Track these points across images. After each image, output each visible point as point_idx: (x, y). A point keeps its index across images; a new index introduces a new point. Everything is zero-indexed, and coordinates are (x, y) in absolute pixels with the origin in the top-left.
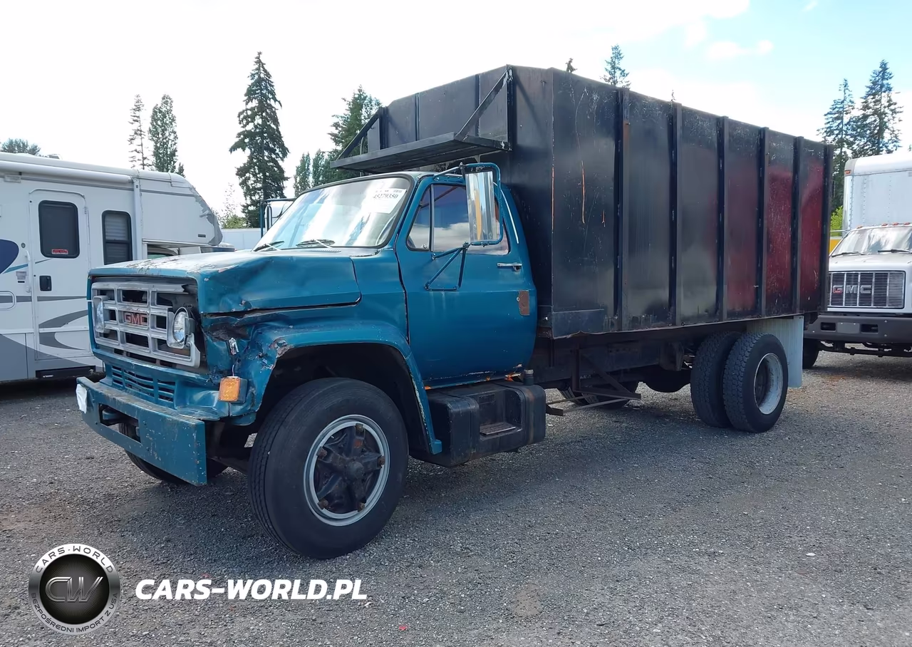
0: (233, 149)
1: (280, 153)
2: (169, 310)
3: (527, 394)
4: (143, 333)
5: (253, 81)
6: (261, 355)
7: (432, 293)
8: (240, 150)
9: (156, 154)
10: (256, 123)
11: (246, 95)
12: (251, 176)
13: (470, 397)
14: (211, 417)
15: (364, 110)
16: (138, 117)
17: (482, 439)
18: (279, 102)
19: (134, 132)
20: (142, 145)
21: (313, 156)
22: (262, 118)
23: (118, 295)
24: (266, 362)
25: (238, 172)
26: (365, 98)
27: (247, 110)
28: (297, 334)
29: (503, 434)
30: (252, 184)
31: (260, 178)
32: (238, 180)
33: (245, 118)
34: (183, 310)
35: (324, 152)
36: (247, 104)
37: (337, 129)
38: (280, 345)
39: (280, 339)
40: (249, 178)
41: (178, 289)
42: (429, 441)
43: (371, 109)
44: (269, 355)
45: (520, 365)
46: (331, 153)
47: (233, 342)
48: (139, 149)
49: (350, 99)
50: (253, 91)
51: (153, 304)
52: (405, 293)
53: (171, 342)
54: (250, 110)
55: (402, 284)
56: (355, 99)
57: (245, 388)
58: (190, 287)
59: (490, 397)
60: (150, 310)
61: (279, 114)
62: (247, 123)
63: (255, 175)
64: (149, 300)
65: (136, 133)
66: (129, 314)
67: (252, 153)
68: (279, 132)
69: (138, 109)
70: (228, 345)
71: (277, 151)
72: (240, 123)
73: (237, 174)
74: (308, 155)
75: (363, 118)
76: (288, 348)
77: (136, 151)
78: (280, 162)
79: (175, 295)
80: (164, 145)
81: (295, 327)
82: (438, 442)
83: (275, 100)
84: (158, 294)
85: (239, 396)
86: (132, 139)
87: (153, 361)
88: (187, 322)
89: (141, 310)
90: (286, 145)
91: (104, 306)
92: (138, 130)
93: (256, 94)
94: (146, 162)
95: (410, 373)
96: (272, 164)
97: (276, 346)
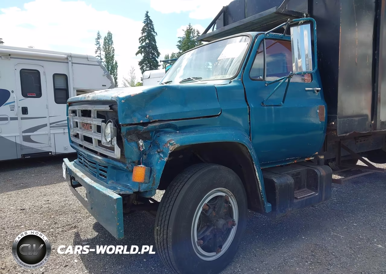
0: (137, 54)
1: (156, 55)
2: (103, 121)
3: (322, 171)
4: (90, 136)
5: (145, 24)
6: (159, 151)
7: (266, 107)
8: (140, 54)
9: (106, 57)
10: (146, 42)
11: (142, 31)
12: (145, 65)
13: (286, 173)
14: (128, 192)
15: (191, 34)
16: (99, 42)
17: (295, 201)
18: (156, 33)
19: (97, 48)
20: (100, 54)
21: (170, 56)
22: (149, 40)
23: (79, 113)
24: (162, 156)
25: (139, 63)
26: (192, 29)
27: (142, 37)
28: (182, 137)
29: (308, 198)
30: (145, 68)
31: (149, 66)
32: (139, 67)
33: (142, 40)
34: (111, 122)
35: (175, 54)
36: (142, 34)
37: (180, 43)
38: (172, 144)
39: (171, 140)
40: (144, 66)
41: (106, 108)
42: (264, 205)
43: (194, 34)
44: (164, 151)
45: (317, 153)
46: (178, 53)
47: (141, 143)
48: (99, 55)
49: (185, 30)
50: (145, 28)
51: (94, 118)
52: (249, 108)
53: (103, 141)
54: (144, 37)
55: (247, 101)
56: (188, 30)
57: (149, 174)
58: (114, 107)
59: (299, 174)
60: (93, 122)
61: (156, 38)
62: (143, 43)
63: (146, 64)
64: (92, 115)
65: (98, 49)
66: (84, 124)
67: (145, 55)
68: (156, 46)
69: (99, 38)
70: (138, 144)
71: (155, 54)
72: (140, 43)
73: (139, 64)
74: (168, 55)
75: (191, 38)
76: (176, 146)
77: (98, 56)
78: (157, 59)
79: (106, 112)
80: (109, 53)
81: (180, 132)
82: (269, 205)
83: (154, 32)
84: (97, 111)
85: (145, 179)
86: (96, 51)
87: (96, 152)
88: (112, 129)
89: (89, 122)
90: (159, 51)
91: (73, 120)
92: (99, 47)
93: (146, 30)
94: (102, 60)
95: (252, 161)
96: (153, 59)
97: (169, 145)
